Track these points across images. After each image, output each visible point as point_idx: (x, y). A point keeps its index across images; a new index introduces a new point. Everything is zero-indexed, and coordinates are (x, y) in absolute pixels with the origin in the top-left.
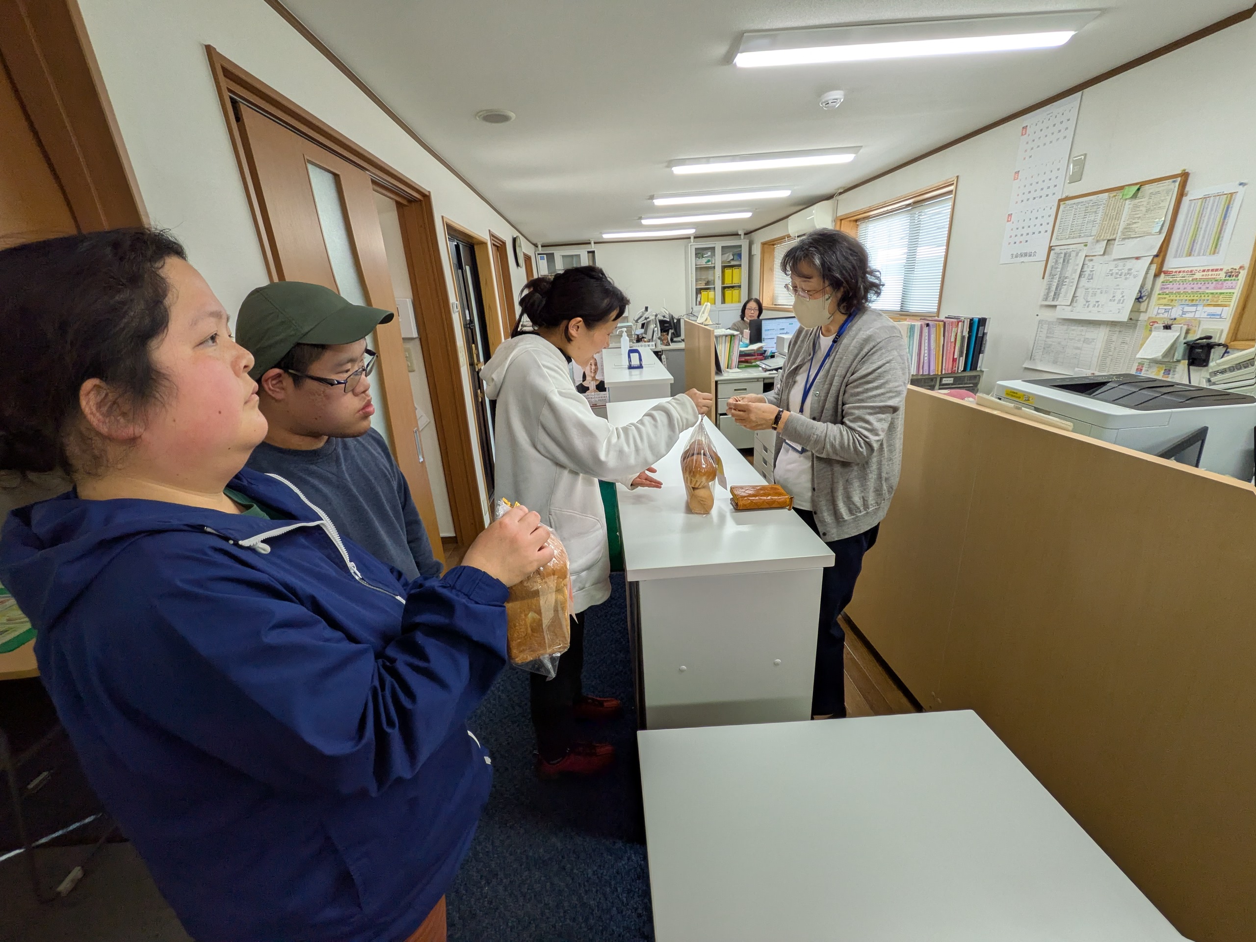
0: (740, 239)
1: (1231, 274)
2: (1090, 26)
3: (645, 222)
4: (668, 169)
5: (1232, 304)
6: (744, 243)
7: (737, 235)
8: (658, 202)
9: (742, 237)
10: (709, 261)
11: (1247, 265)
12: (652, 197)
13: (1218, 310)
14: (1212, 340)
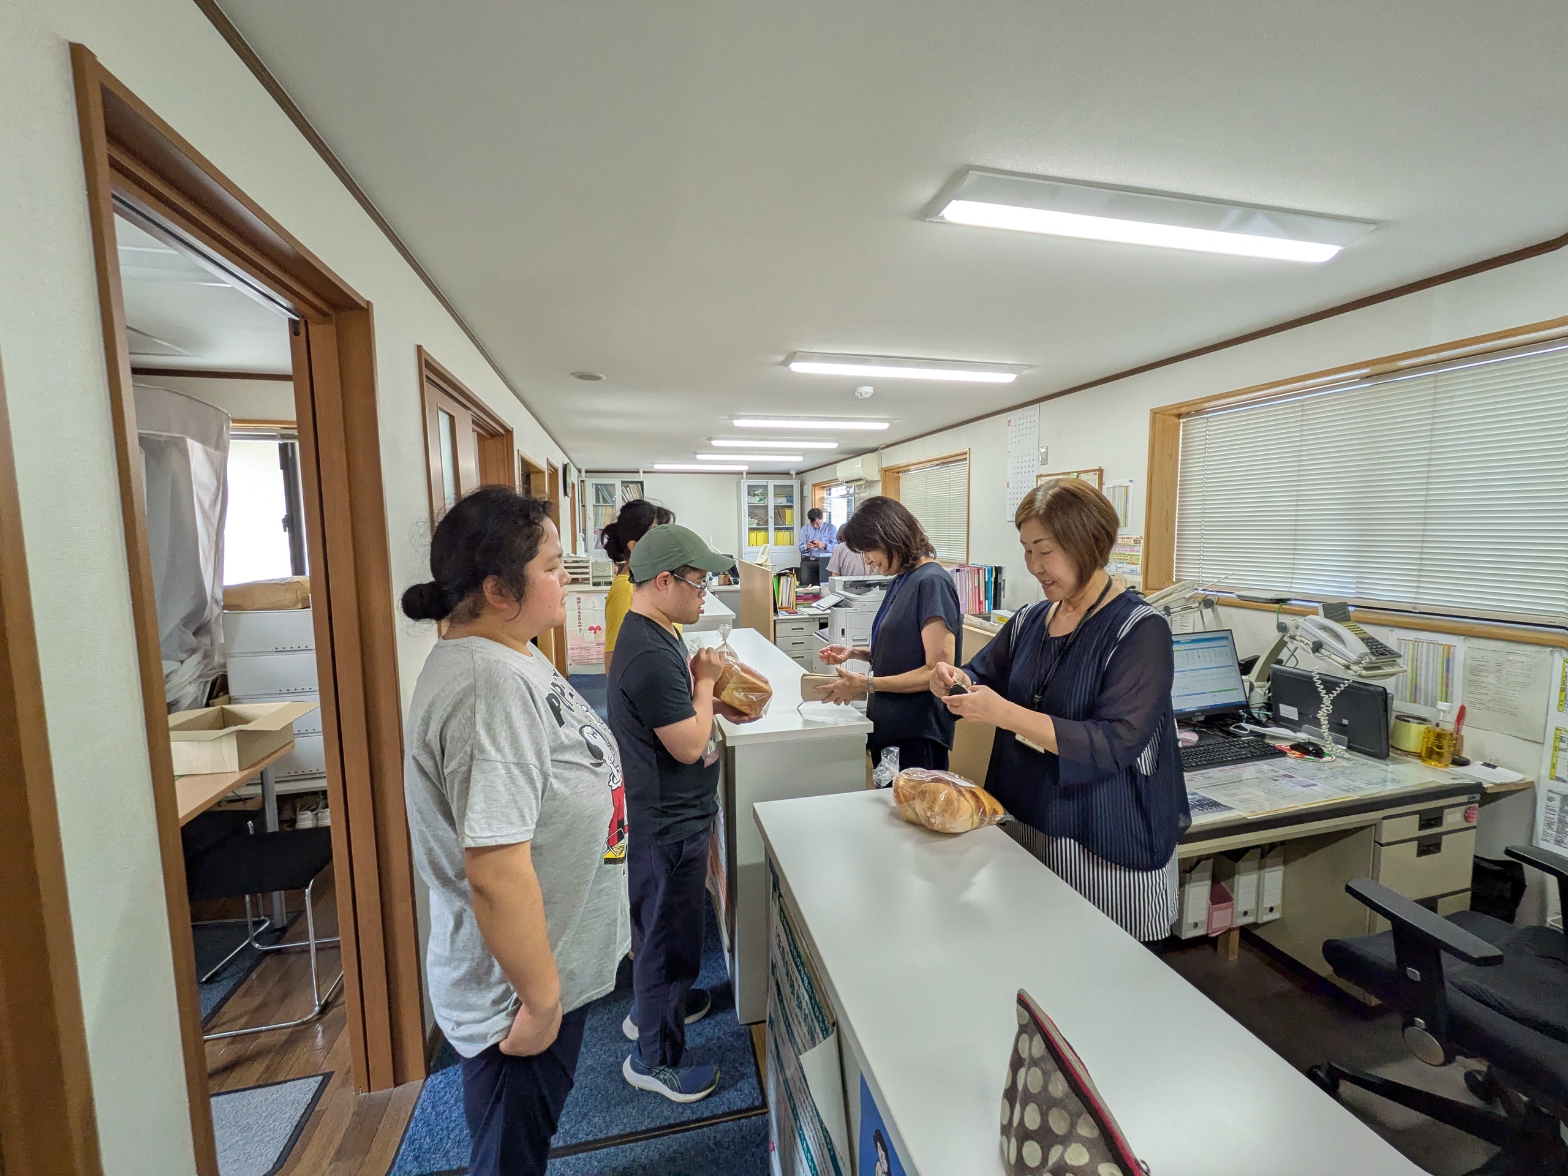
0: (792, 479)
1: (1136, 542)
2: (1026, 372)
3: (699, 457)
4: (729, 421)
5: (1140, 563)
6: (795, 483)
7: (789, 474)
8: (715, 443)
9: (794, 477)
10: (761, 500)
11: (1143, 536)
12: (710, 439)
13: (1133, 567)
14: (1136, 589)
